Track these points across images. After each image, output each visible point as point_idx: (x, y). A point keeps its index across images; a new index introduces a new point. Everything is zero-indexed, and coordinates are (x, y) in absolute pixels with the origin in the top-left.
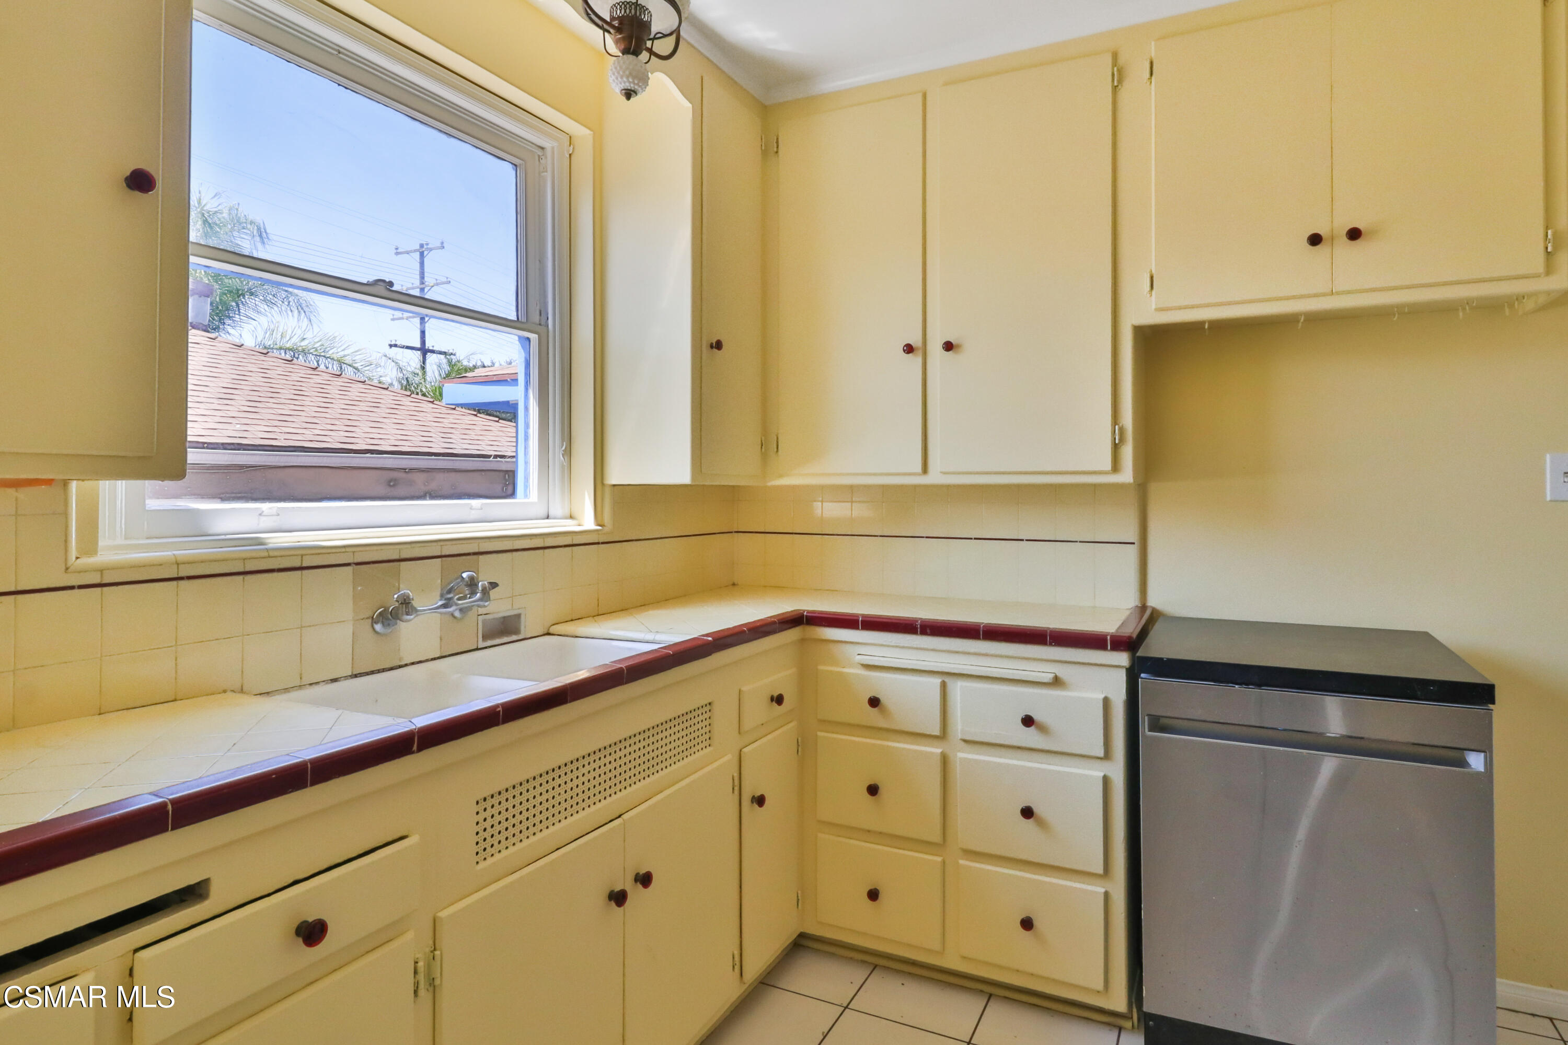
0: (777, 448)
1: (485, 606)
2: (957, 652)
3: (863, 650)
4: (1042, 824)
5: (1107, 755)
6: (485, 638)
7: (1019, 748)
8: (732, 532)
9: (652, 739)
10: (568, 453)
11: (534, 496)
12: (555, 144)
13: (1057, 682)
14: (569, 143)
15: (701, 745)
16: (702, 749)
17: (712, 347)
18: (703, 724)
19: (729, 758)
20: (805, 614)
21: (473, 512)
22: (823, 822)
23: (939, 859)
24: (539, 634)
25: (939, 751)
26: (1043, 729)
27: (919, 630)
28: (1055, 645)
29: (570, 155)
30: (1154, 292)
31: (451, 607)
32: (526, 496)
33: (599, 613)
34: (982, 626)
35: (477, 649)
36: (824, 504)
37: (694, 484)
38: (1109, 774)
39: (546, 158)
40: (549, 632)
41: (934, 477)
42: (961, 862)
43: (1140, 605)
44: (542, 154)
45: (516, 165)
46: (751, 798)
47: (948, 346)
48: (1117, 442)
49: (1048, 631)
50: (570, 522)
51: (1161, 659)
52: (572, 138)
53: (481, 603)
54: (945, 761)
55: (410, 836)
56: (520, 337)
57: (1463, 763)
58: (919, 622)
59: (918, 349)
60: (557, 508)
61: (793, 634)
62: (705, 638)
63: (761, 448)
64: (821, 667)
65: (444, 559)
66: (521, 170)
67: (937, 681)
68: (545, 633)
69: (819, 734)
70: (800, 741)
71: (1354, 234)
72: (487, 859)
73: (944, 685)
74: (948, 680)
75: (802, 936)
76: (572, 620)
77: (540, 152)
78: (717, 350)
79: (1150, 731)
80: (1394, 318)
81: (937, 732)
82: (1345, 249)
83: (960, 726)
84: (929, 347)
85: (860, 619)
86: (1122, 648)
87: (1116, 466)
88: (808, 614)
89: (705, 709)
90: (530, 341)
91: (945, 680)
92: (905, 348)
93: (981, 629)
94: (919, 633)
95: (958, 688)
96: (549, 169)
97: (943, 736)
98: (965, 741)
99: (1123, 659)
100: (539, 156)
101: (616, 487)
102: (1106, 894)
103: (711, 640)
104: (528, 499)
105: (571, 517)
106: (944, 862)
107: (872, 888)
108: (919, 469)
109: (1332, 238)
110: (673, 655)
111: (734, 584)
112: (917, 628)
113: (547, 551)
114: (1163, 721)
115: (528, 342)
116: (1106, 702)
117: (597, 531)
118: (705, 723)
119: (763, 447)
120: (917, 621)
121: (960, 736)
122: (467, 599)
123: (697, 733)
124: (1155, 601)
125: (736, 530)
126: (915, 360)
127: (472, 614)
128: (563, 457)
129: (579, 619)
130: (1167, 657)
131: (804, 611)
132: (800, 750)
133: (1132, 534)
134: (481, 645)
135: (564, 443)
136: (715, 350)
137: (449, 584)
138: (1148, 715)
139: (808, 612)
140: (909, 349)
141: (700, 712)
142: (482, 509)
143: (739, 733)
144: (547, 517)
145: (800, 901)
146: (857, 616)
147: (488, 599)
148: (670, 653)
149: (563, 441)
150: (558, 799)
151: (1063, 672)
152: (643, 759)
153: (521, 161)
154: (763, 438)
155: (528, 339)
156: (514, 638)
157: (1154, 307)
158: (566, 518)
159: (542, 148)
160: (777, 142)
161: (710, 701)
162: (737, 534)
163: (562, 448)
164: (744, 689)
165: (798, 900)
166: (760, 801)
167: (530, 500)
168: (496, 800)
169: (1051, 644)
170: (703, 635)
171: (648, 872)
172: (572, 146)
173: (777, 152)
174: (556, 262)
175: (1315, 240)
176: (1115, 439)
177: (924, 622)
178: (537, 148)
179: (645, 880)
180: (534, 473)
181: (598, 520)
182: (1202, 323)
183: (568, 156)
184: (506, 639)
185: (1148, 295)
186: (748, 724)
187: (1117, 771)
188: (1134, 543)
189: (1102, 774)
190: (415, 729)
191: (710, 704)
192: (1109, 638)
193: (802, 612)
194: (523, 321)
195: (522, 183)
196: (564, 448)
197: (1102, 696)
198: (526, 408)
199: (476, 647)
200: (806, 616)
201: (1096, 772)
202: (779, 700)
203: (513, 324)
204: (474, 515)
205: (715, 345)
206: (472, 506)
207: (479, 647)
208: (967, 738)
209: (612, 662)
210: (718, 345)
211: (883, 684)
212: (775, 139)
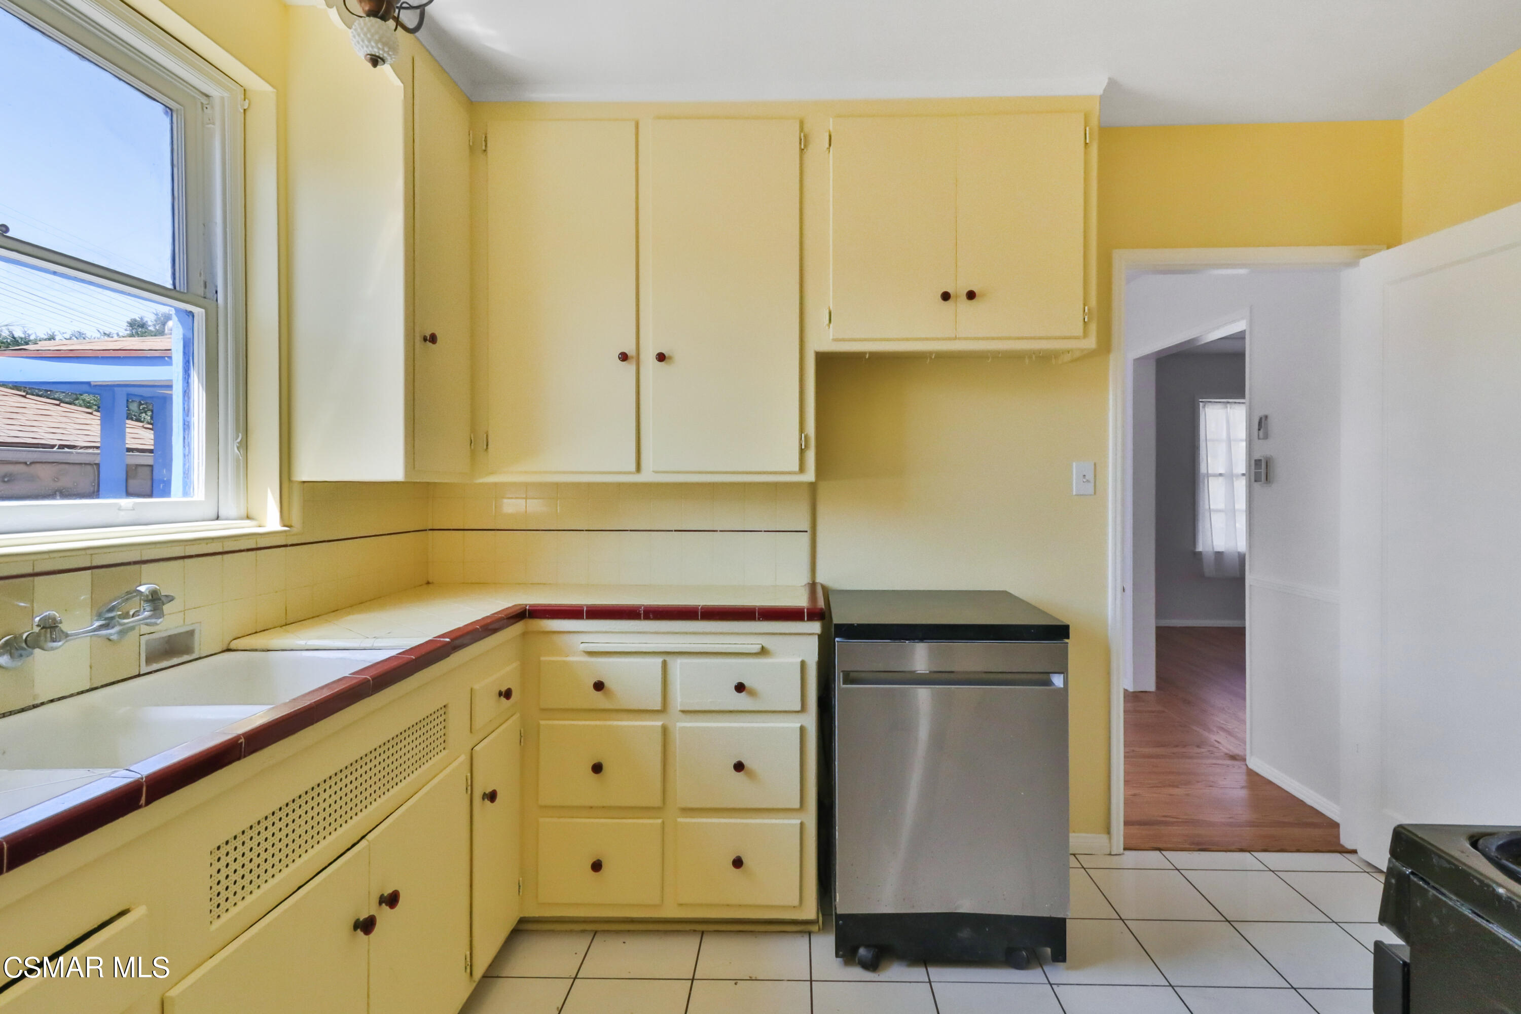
0: (487, 445)
1: (156, 624)
2: (686, 633)
3: (585, 638)
4: (751, 775)
5: (803, 709)
6: (149, 661)
7: (731, 712)
8: (426, 530)
9: (392, 751)
10: (244, 445)
11: (199, 492)
12: (226, 95)
13: (764, 652)
14: (243, 97)
15: (437, 750)
16: (437, 753)
17: (425, 339)
18: (438, 728)
19: (463, 758)
20: (527, 608)
21: (122, 513)
22: (545, 807)
23: (659, 821)
24: (217, 652)
25: (660, 723)
26: (752, 693)
27: (642, 615)
28: (762, 620)
29: (245, 110)
30: (831, 325)
31: (113, 627)
32: (186, 493)
33: (288, 623)
34: (700, 608)
35: (139, 675)
36: (528, 501)
37: (406, 481)
38: (805, 724)
39: (212, 107)
40: (229, 648)
41: (646, 476)
42: (679, 820)
43: (811, 582)
44: (207, 103)
45: (171, 109)
46: (482, 796)
47: (661, 357)
48: (803, 447)
49: (757, 609)
50: (247, 523)
51: (852, 625)
52: (247, 93)
53: (153, 620)
54: (665, 730)
55: (133, 909)
56: (178, 311)
57: (1049, 683)
58: (643, 608)
59: (632, 357)
60: (230, 507)
61: (517, 629)
62: (442, 639)
63: (471, 445)
64: (542, 659)
65: (94, 571)
66: (179, 117)
67: (659, 660)
68: (225, 649)
69: (542, 722)
70: (522, 732)
71: (971, 295)
72: (221, 916)
73: (665, 664)
74: (669, 659)
75: (522, 921)
76: (256, 633)
77: (204, 100)
78: (431, 344)
79: (844, 684)
80: (988, 360)
81: (658, 707)
82: (965, 305)
83: (678, 699)
84: (642, 357)
85: (585, 609)
86: (816, 619)
87: (802, 469)
88: (531, 608)
89: (442, 712)
90: (193, 316)
91: (666, 659)
92: (620, 356)
93: (700, 611)
94: (642, 618)
95: (677, 666)
96: (218, 123)
97: (664, 709)
98: (683, 712)
99: (815, 627)
100: (202, 104)
101: (306, 484)
102: (802, 824)
103: (448, 641)
104: (192, 497)
105: (248, 517)
106: (663, 823)
107: (594, 860)
108: (633, 467)
109: (956, 297)
110: (416, 659)
111: (428, 583)
112: (641, 614)
113: (226, 556)
114: (852, 675)
115: (191, 317)
116: (803, 664)
117: (285, 531)
118: (441, 726)
119: (472, 444)
120: (641, 607)
121: (679, 708)
122: (129, 618)
123: (433, 738)
124: (822, 578)
125: (431, 528)
126: (628, 368)
127: (133, 636)
128: (238, 450)
129: (264, 630)
130: (857, 623)
131: (526, 605)
132: (522, 741)
133: (805, 525)
134: (144, 669)
135: (240, 435)
136: (429, 344)
137: (111, 601)
138: (843, 671)
139: (531, 606)
140: (624, 357)
141: (435, 716)
142: (134, 510)
143: (471, 732)
144: (215, 516)
145: (521, 888)
146: (582, 606)
147: (162, 615)
148: (412, 658)
149: (237, 430)
150: (298, 832)
151: (767, 642)
152: (383, 773)
153: (181, 107)
154: (472, 436)
155: (191, 314)
156: (186, 658)
157: (831, 337)
158: (242, 519)
159: (207, 96)
160: (486, 141)
161: (444, 704)
162: (431, 531)
163: (236, 440)
164: (476, 687)
165: (520, 886)
166: (492, 796)
167: (195, 499)
168: (231, 846)
169: (759, 619)
170: (439, 637)
171: (396, 891)
172: (247, 100)
173: (485, 151)
174: (228, 230)
175: (946, 296)
176: (801, 445)
177: (646, 607)
178: (201, 95)
179: (392, 900)
180: (200, 468)
181: (284, 521)
182: (863, 354)
183: (242, 111)
184: (175, 661)
185: (827, 327)
186: (479, 722)
187: (810, 721)
188: (806, 532)
189: (799, 725)
190: (142, 778)
191: (445, 706)
192: (806, 610)
193: (524, 606)
194: (182, 290)
195: (179, 130)
196: (239, 440)
197: (799, 660)
198: (187, 393)
199: (138, 673)
200: (529, 610)
201: (793, 724)
202: (507, 694)
203: (169, 293)
204: (123, 517)
205: (430, 338)
206: (121, 506)
207: (141, 673)
208: (687, 709)
209: (350, 674)
210: (433, 339)
211: (606, 668)
212: (484, 137)
